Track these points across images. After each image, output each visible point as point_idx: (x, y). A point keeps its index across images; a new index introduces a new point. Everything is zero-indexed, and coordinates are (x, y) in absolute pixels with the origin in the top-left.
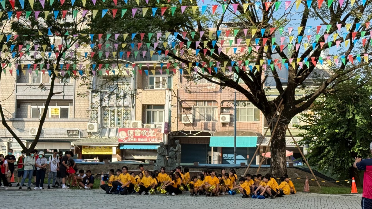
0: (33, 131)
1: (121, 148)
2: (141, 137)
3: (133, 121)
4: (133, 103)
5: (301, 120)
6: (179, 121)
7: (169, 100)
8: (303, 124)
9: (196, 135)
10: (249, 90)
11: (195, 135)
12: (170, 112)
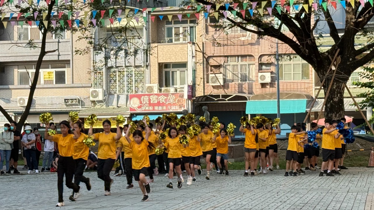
0: (21, 101)
1: (134, 119)
2: (159, 104)
3: (148, 85)
4: (147, 61)
5: (363, 76)
6: (206, 82)
7: (193, 57)
8: (366, 81)
9: (228, 100)
10: (295, 39)
11: (226, 99)
12: (194, 71)
